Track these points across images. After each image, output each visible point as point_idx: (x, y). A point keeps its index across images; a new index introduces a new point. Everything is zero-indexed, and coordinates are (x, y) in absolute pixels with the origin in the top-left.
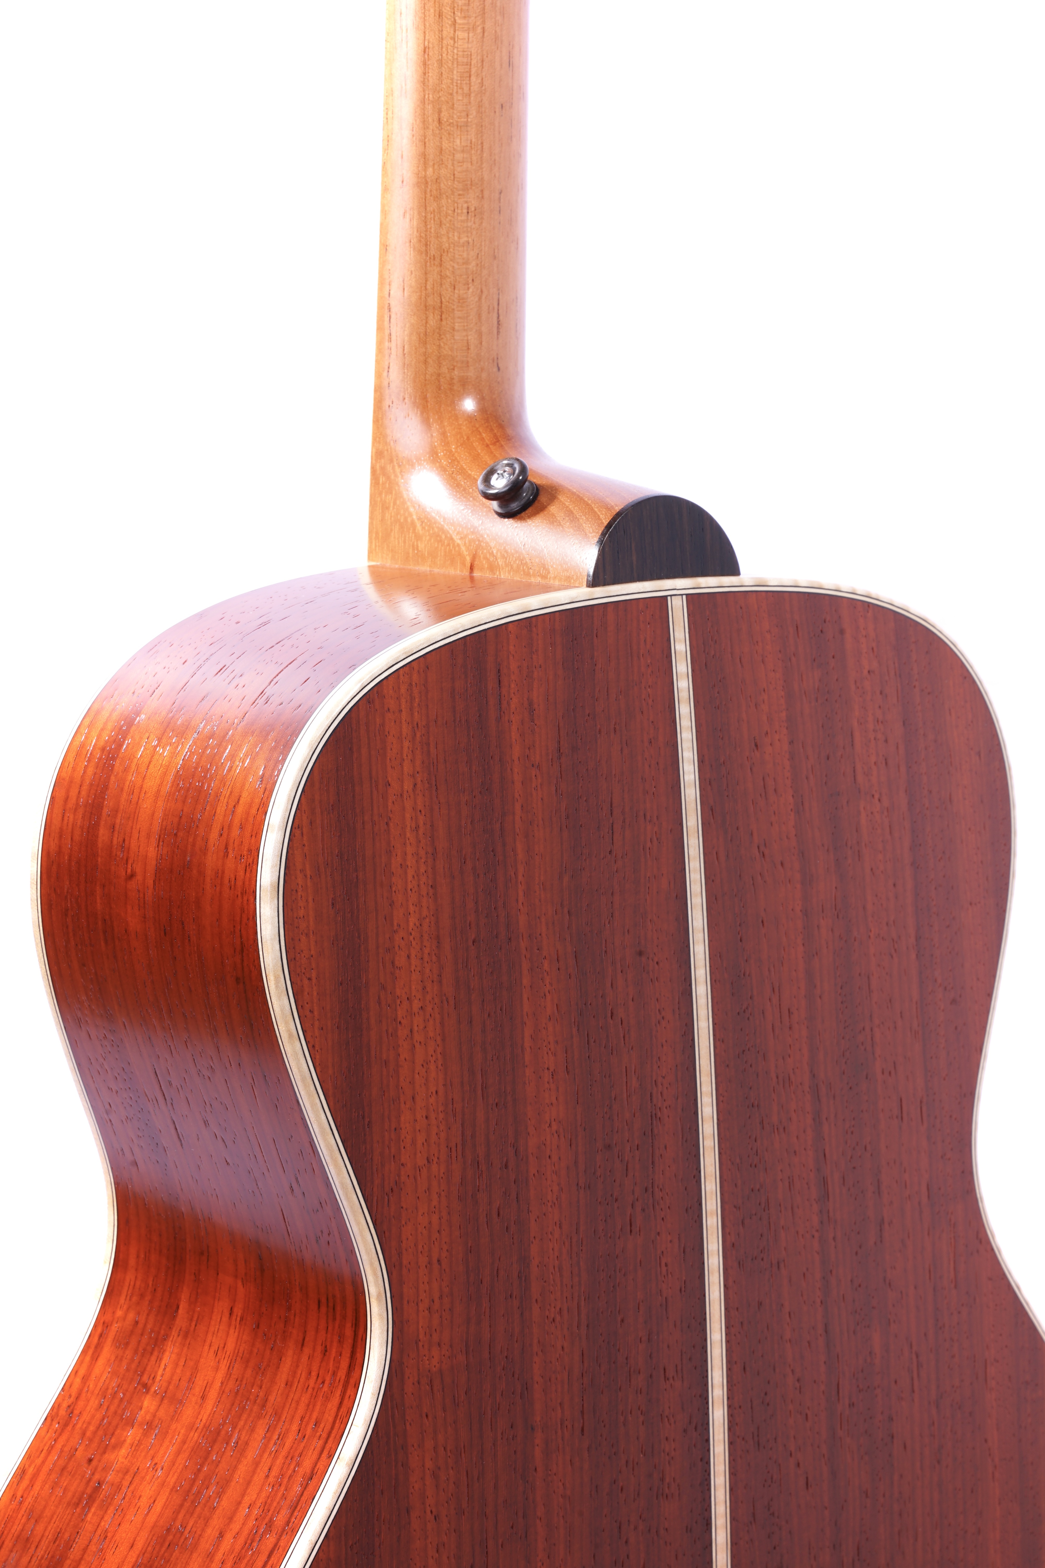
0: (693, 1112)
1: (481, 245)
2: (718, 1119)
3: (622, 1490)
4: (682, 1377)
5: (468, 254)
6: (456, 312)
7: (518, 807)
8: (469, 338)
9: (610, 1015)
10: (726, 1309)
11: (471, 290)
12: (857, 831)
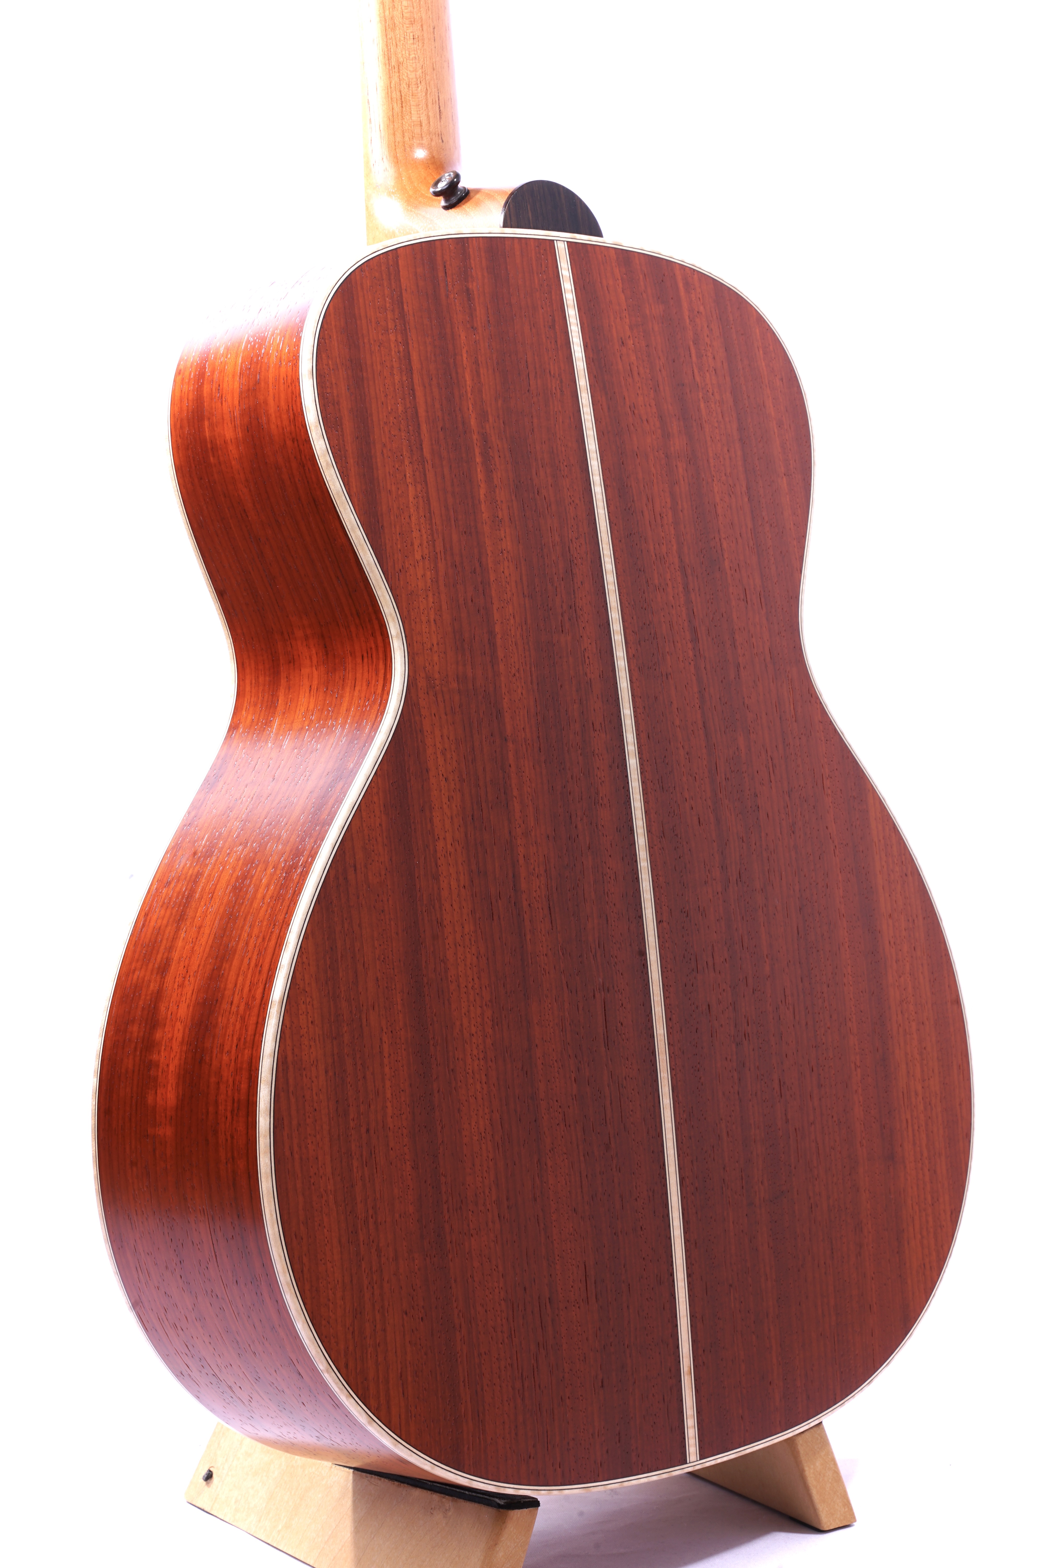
0: (599, 565)
1: (424, 60)
2: (616, 574)
3: (570, 793)
4: (605, 731)
5: (416, 65)
6: (411, 102)
7: (464, 351)
8: (421, 119)
9: (537, 492)
10: (632, 695)
11: (420, 88)
12: (698, 411)
